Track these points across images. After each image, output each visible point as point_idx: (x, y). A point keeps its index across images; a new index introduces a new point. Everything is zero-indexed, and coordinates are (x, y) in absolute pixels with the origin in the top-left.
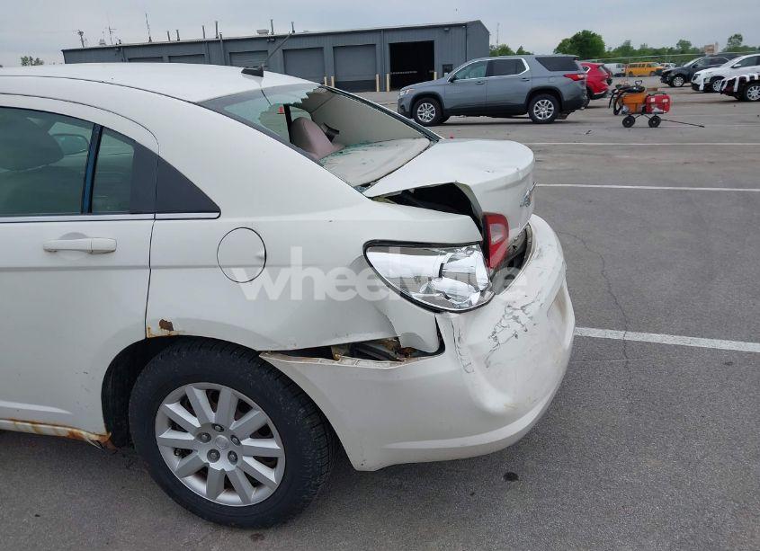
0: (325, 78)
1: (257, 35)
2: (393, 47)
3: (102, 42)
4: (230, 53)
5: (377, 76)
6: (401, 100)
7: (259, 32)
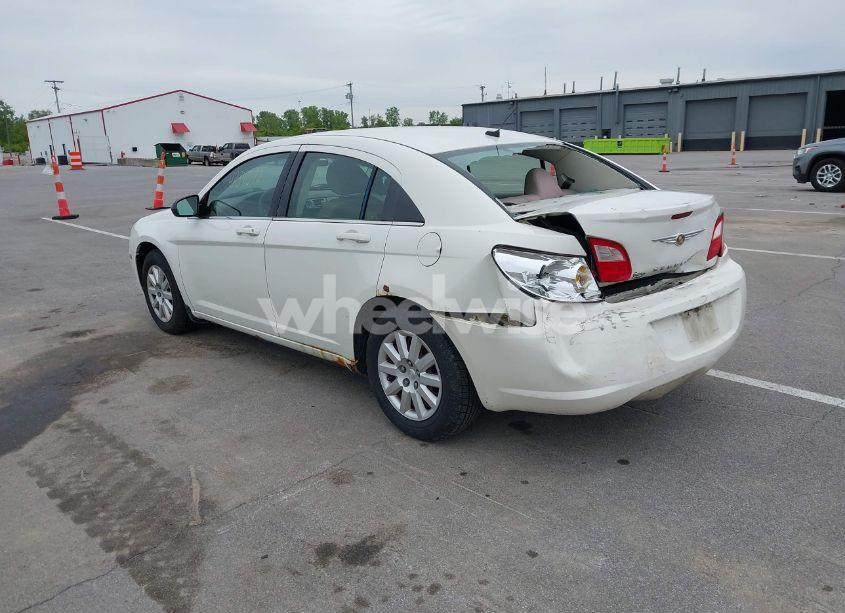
0: (734, 133)
1: (659, 85)
2: (831, 95)
3: (499, 97)
4: (625, 105)
5: (804, 130)
6: (797, 160)
7: (662, 82)
